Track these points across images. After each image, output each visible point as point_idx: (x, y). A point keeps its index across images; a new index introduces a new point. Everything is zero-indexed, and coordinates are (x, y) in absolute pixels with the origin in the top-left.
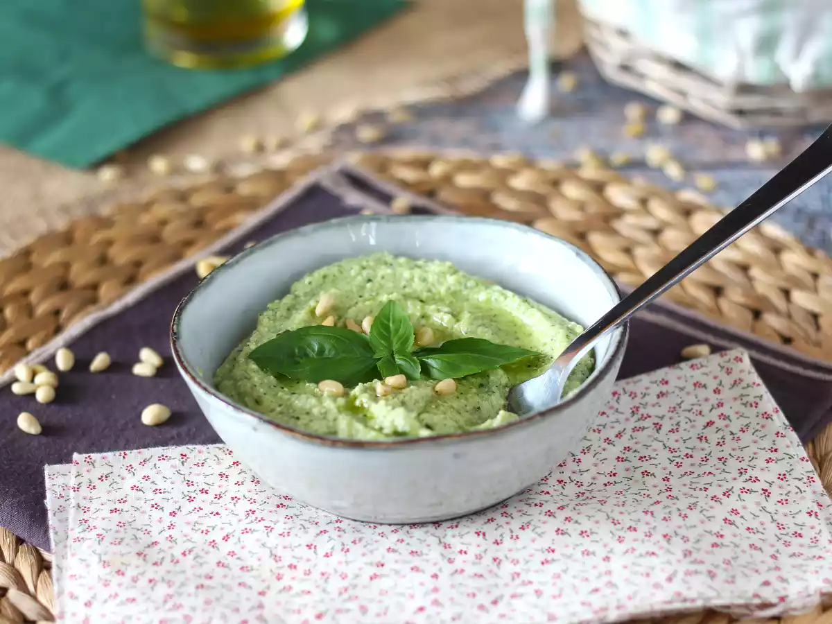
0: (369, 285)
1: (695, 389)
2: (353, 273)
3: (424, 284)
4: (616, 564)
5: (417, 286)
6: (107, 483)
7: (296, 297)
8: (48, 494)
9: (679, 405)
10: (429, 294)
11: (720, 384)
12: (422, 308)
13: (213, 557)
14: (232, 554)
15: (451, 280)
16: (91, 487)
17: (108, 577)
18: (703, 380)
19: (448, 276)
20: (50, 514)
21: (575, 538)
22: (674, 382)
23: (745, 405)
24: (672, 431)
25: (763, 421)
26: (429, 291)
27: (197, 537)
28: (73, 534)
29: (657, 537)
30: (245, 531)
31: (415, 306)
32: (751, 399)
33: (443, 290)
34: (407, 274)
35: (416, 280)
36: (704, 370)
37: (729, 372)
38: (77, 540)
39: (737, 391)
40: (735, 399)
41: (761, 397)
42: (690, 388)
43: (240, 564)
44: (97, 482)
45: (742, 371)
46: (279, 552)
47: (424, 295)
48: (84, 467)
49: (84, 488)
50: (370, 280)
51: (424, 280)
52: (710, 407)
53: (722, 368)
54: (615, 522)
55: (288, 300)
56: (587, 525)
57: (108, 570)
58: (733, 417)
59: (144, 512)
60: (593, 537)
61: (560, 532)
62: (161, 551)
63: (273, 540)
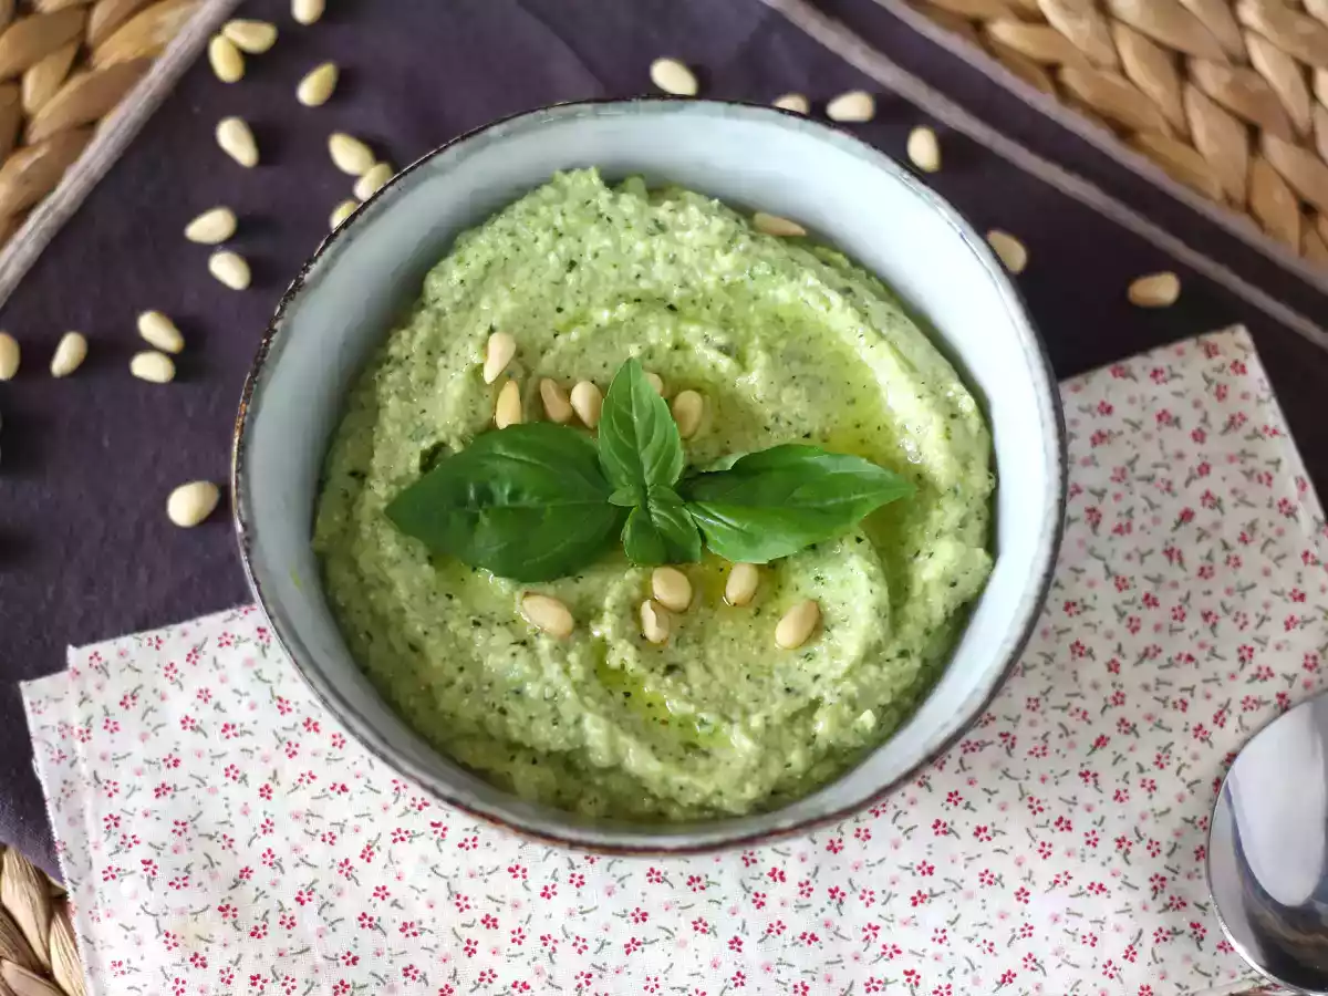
0: (571, 278)
1: (1159, 429)
2: (540, 247)
3: (672, 269)
4: (1041, 907)
5: (662, 273)
6: (136, 710)
7: (440, 314)
8: (37, 747)
9: (1131, 463)
10: (685, 292)
11: (1205, 420)
12: (676, 331)
13: (350, 905)
14: (381, 892)
15: (725, 262)
16: (112, 727)
17: (180, 973)
18: (1175, 407)
19: (718, 253)
20: (50, 807)
21: (968, 843)
22: (1122, 410)
23: (1249, 474)
24: (1119, 530)
25: (1281, 520)
26: (685, 284)
27: (317, 851)
28: (101, 859)
29: (1107, 846)
30: (400, 836)
31: (662, 328)
32: (1260, 465)
33: (710, 281)
34: (641, 247)
35: (659, 258)
36: (1176, 385)
37: (1221, 394)
38: (111, 874)
39: (1236, 442)
40: (1231, 459)
41: (1278, 462)
42: (1151, 423)
43: (402, 917)
44: (118, 713)
45: (1245, 396)
46: (465, 886)
47: (676, 294)
48: (91, 680)
49: (98, 732)
50: (572, 265)
51: (673, 261)
52: (1186, 475)
53: (1209, 381)
54: (1036, 808)
55: (423, 326)
56: (986, 814)
57: (176, 954)
58: (1228, 501)
59: (213, 790)
60: (998, 842)
61: (940, 828)
62: (261, 894)
63: (450, 859)
